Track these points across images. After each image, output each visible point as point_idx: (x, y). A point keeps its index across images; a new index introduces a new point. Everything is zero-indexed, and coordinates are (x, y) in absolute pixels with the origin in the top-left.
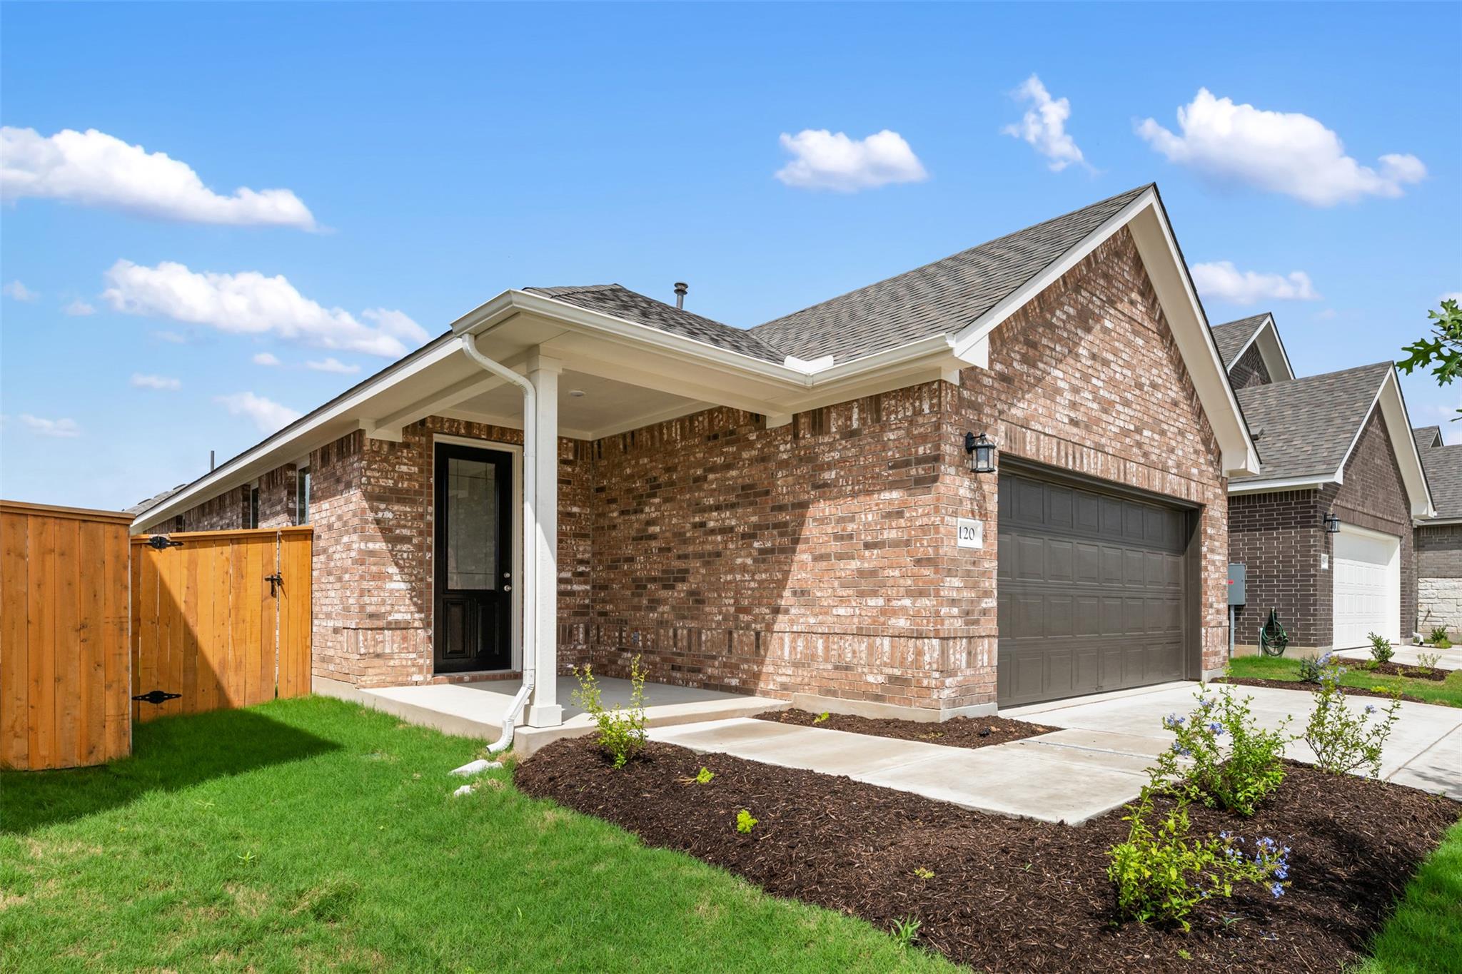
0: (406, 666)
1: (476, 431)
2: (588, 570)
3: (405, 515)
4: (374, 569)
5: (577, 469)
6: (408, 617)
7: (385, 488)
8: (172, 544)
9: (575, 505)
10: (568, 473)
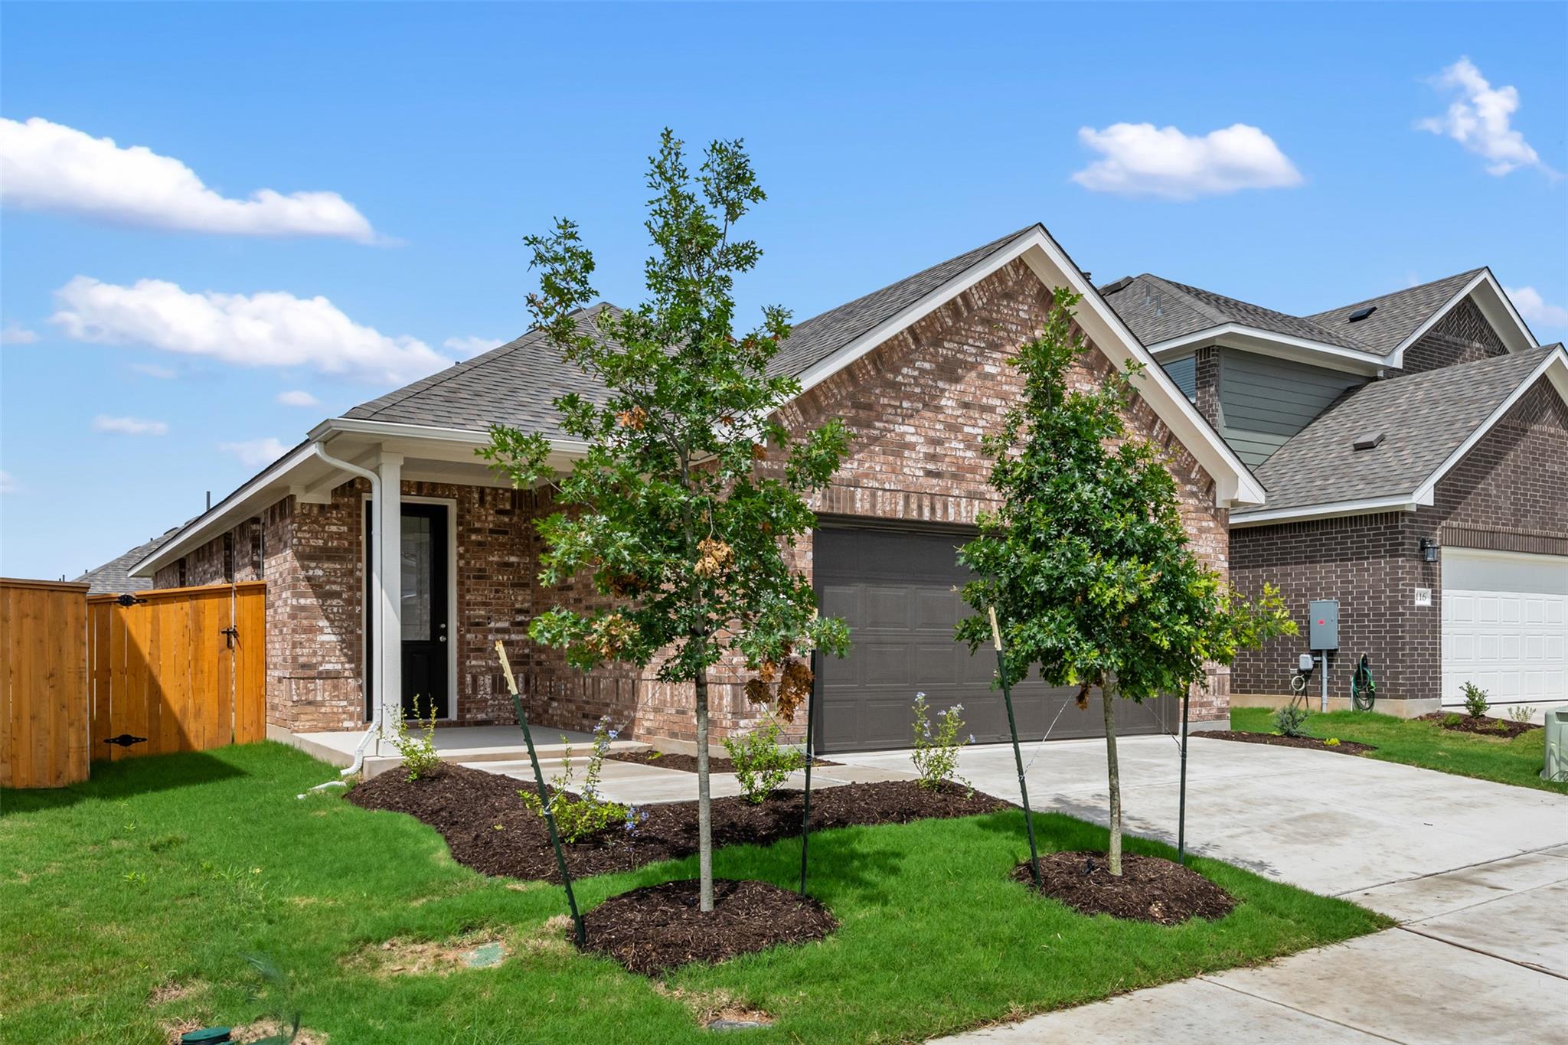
0: (337, 713)
1: (405, 489)
2: (527, 619)
3: (335, 572)
4: (305, 622)
5: (515, 519)
6: (339, 667)
7: (315, 547)
8: (138, 601)
9: (513, 555)
10: (505, 523)
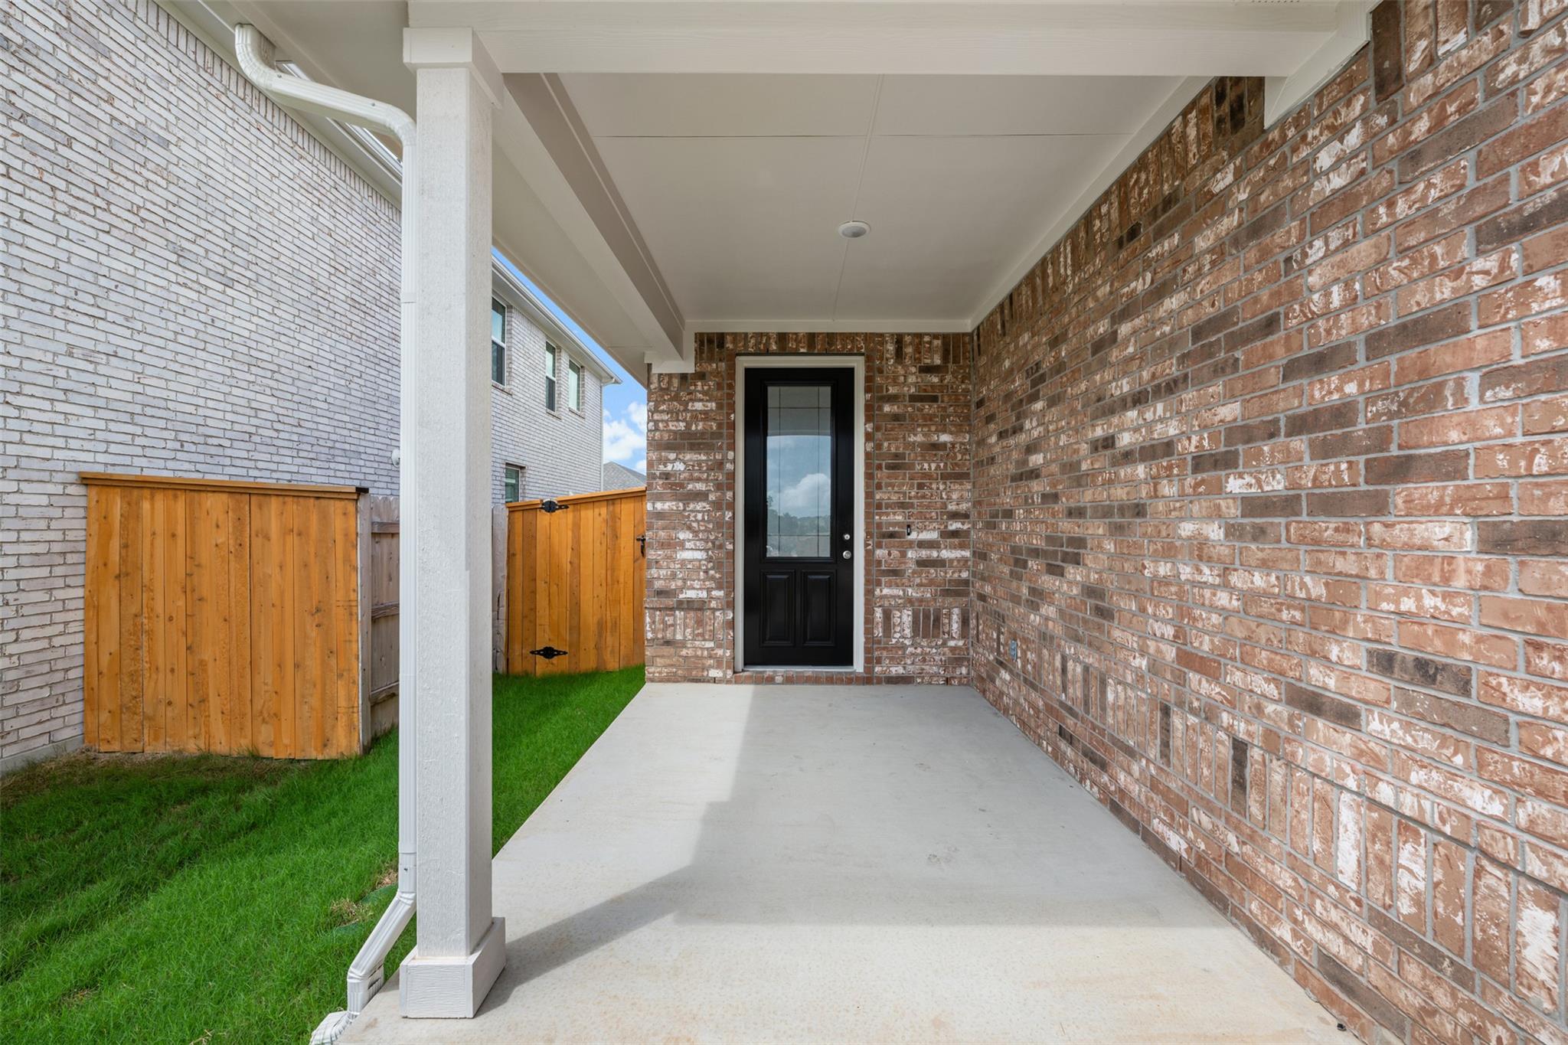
0: (702, 657)
1: (792, 345)
2: (966, 527)
3: (699, 465)
4: (662, 534)
5: (948, 378)
6: (704, 594)
7: (675, 432)
9: (944, 431)
10: (933, 386)
